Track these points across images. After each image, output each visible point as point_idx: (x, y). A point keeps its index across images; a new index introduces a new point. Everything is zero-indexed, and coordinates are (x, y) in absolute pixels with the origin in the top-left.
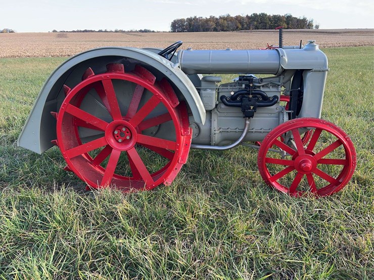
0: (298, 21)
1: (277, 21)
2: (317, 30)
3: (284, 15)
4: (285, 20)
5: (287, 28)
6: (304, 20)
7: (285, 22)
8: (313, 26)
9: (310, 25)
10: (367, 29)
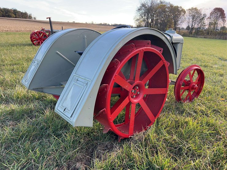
0: (22, 13)
1: (7, 12)
2: (35, 20)
3: (11, 9)
4: (13, 11)
5: (16, 18)
6: (26, 14)
7: (14, 13)
8: (32, 17)
9: (30, 17)
10: (62, 22)
